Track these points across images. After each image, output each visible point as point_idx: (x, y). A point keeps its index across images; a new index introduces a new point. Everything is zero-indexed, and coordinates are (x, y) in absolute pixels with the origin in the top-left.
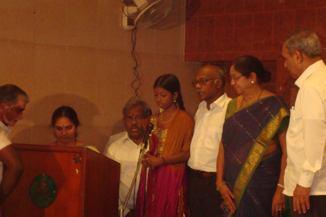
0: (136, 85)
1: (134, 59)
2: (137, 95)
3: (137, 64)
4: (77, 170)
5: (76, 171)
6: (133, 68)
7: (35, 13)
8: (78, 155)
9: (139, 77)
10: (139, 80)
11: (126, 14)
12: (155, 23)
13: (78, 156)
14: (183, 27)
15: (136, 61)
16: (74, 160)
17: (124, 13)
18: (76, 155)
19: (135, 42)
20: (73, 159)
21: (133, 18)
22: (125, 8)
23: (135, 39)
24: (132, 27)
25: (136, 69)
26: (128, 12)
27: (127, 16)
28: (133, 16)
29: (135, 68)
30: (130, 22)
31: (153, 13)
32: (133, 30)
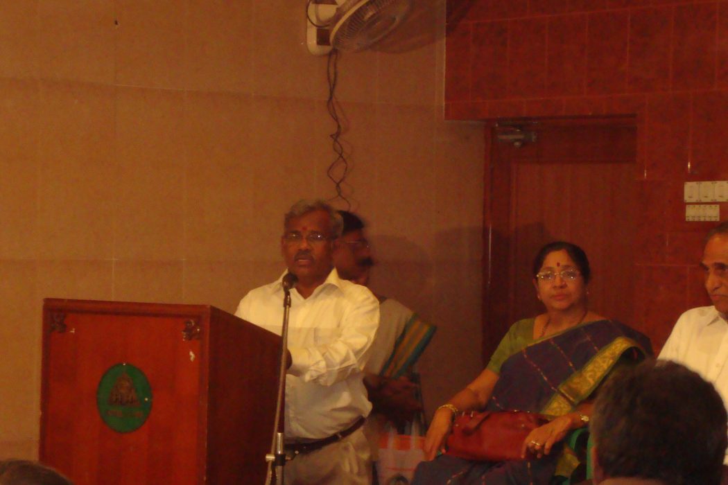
0: (338, 172)
1: (332, 116)
2: (339, 194)
3: (339, 127)
4: (191, 354)
5: (190, 356)
6: (331, 136)
7: (116, 23)
8: (192, 321)
9: (343, 154)
10: (344, 160)
11: (314, 21)
12: (377, 39)
13: (193, 324)
14: (441, 44)
15: (336, 120)
16: (185, 333)
17: (310, 20)
18: (191, 323)
19: (335, 80)
20: (184, 331)
21: (326, 28)
22: (312, 7)
23: (336, 74)
24: (328, 49)
25: (338, 140)
26: (317, 17)
27: (316, 26)
28: (327, 26)
29: (336, 136)
30: (323, 38)
31: (369, 18)
32: (330, 55)
